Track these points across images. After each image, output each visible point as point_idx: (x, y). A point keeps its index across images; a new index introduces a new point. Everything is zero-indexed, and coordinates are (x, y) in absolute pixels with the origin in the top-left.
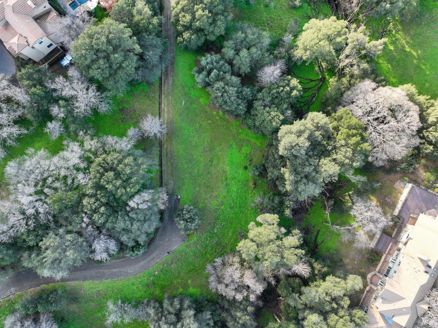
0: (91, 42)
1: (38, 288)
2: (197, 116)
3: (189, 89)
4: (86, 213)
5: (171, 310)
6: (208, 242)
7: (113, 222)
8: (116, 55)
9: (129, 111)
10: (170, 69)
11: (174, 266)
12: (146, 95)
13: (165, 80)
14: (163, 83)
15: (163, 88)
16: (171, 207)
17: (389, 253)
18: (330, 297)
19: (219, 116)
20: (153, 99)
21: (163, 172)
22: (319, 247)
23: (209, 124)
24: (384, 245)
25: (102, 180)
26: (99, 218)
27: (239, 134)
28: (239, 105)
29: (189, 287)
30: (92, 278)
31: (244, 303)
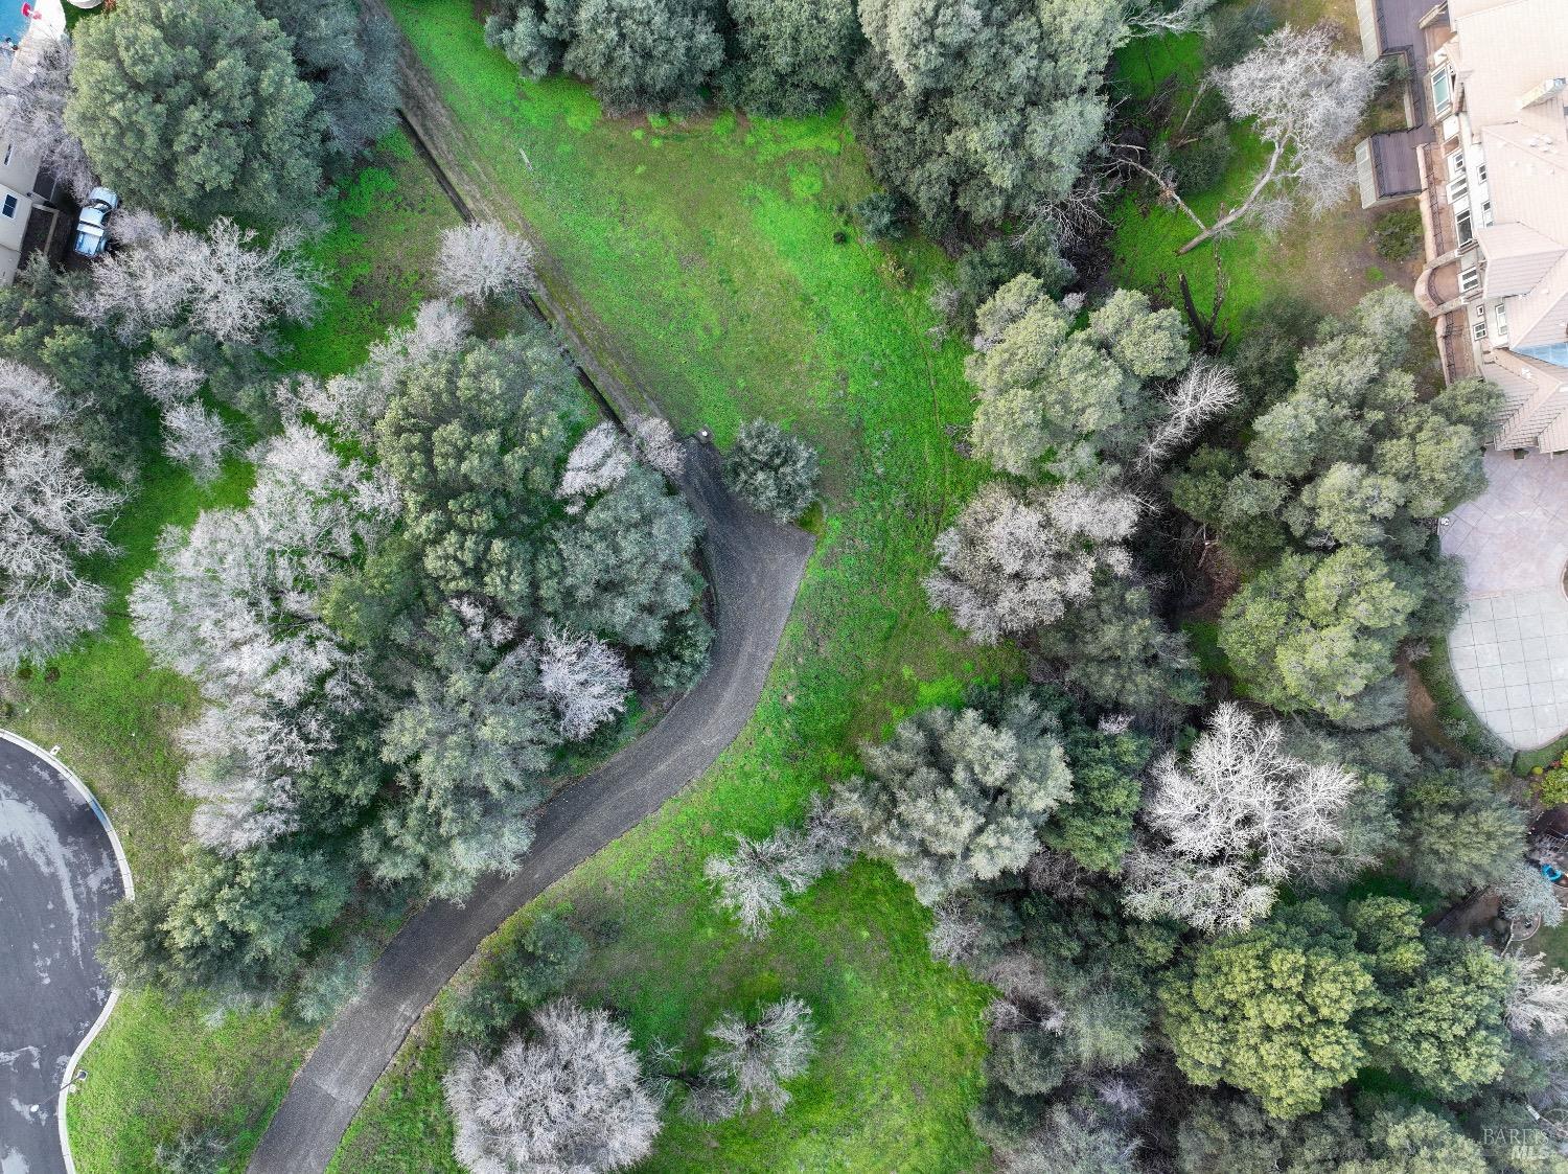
0: (120, 62)
1: (476, 958)
2: (591, 175)
3: (515, 109)
4: (459, 595)
5: (905, 759)
6: (879, 517)
7: (555, 573)
8: (222, 64)
9: (381, 281)
10: (415, 83)
11: (826, 648)
12: (398, 206)
13: (423, 126)
14: (424, 138)
15: (434, 153)
16: (701, 482)
17: (1433, 182)
18: (1345, 403)
19: (657, 136)
20: (429, 202)
21: (606, 396)
22: (1217, 329)
23: (643, 177)
24: (1401, 168)
25: (437, 461)
26: (507, 581)
27: (752, 152)
28: (690, 36)
29: (916, 690)
30: (613, 830)
31: (1105, 592)
